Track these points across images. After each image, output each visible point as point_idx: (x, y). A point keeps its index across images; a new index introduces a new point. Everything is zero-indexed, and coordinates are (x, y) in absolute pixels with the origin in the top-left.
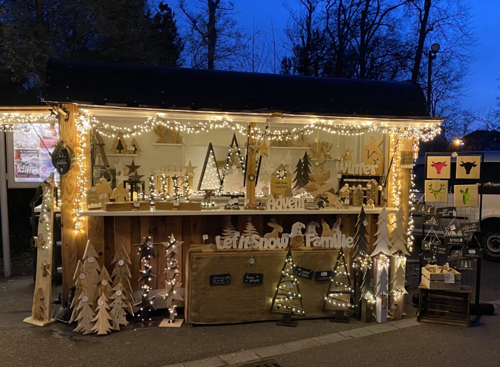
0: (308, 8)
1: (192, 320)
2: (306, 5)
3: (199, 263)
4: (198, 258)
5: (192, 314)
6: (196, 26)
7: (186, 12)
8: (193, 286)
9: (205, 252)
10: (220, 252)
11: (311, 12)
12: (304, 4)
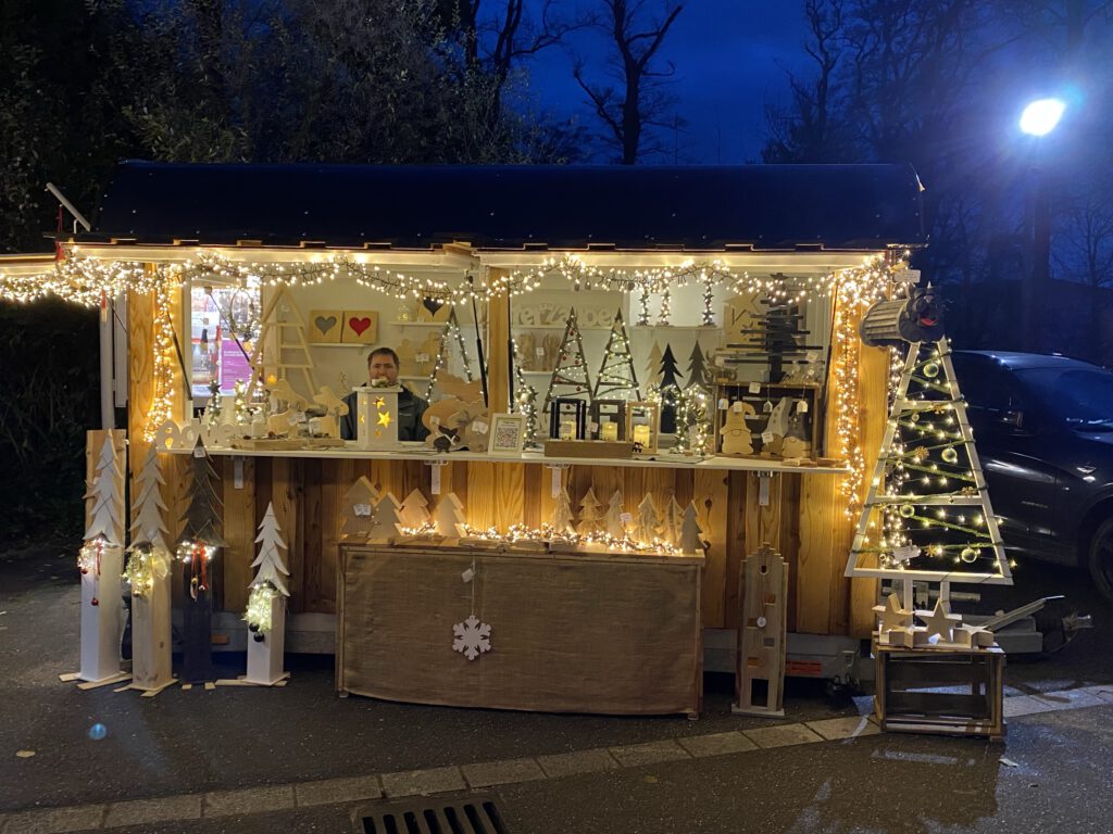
0: (821, 62)
1: (346, 684)
2: (817, 58)
3: (360, 569)
4: (357, 558)
5: (346, 671)
6: (603, 110)
7: (585, 85)
8: (348, 615)
9: (371, 546)
10: (404, 547)
11: (827, 69)
12: (813, 54)
